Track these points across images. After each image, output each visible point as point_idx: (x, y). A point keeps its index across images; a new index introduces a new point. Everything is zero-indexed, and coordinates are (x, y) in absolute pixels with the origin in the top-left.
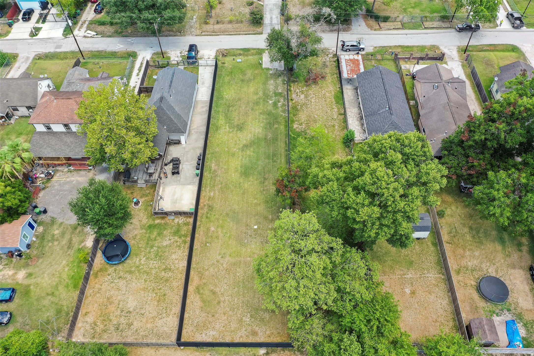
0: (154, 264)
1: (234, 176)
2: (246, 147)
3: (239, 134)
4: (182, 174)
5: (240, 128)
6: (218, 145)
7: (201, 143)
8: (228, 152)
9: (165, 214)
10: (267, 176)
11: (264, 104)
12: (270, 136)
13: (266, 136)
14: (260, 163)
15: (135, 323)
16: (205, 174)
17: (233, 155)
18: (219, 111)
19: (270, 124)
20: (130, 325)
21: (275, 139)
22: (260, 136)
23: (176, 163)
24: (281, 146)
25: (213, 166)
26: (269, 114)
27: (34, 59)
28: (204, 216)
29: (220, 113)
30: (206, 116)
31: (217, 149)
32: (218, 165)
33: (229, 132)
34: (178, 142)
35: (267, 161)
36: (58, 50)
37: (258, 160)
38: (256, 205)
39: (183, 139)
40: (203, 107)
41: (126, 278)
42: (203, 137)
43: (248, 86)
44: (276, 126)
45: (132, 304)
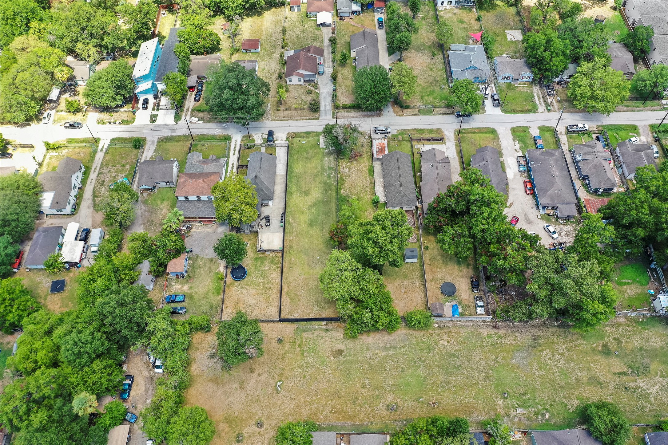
0: (261, 280)
1: (304, 227)
2: (311, 207)
3: (306, 198)
4: (272, 225)
5: (306, 193)
6: (293, 206)
7: (282, 205)
8: (300, 210)
9: (264, 251)
10: (324, 226)
11: (321, 176)
12: (326, 199)
13: (323, 199)
14: (320, 217)
15: (255, 311)
16: (286, 225)
17: (303, 212)
18: (292, 182)
19: (326, 190)
20: (252, 312)
21: (329, 201)
22: (320, 199)
23: (267, 219)
24: (333, 205)
25: (291, 221)
26: (325, 183)
27: (158, 142)
28: (288, 252)
29: (293, 183)
30: (284, 185)
31: (293, 209)
32: (294, 220)
33: (300, 197)
34: (268, 205)
35: (324, 216)
36: (174, 134)
37: (319, 216)
38: (318, 244)
39: (270, 203)
40: (281, 179)
41: (246, 288)
42: (283, 200)
43: (311, 162)
44: (330, 192)
45: (251, 301)
